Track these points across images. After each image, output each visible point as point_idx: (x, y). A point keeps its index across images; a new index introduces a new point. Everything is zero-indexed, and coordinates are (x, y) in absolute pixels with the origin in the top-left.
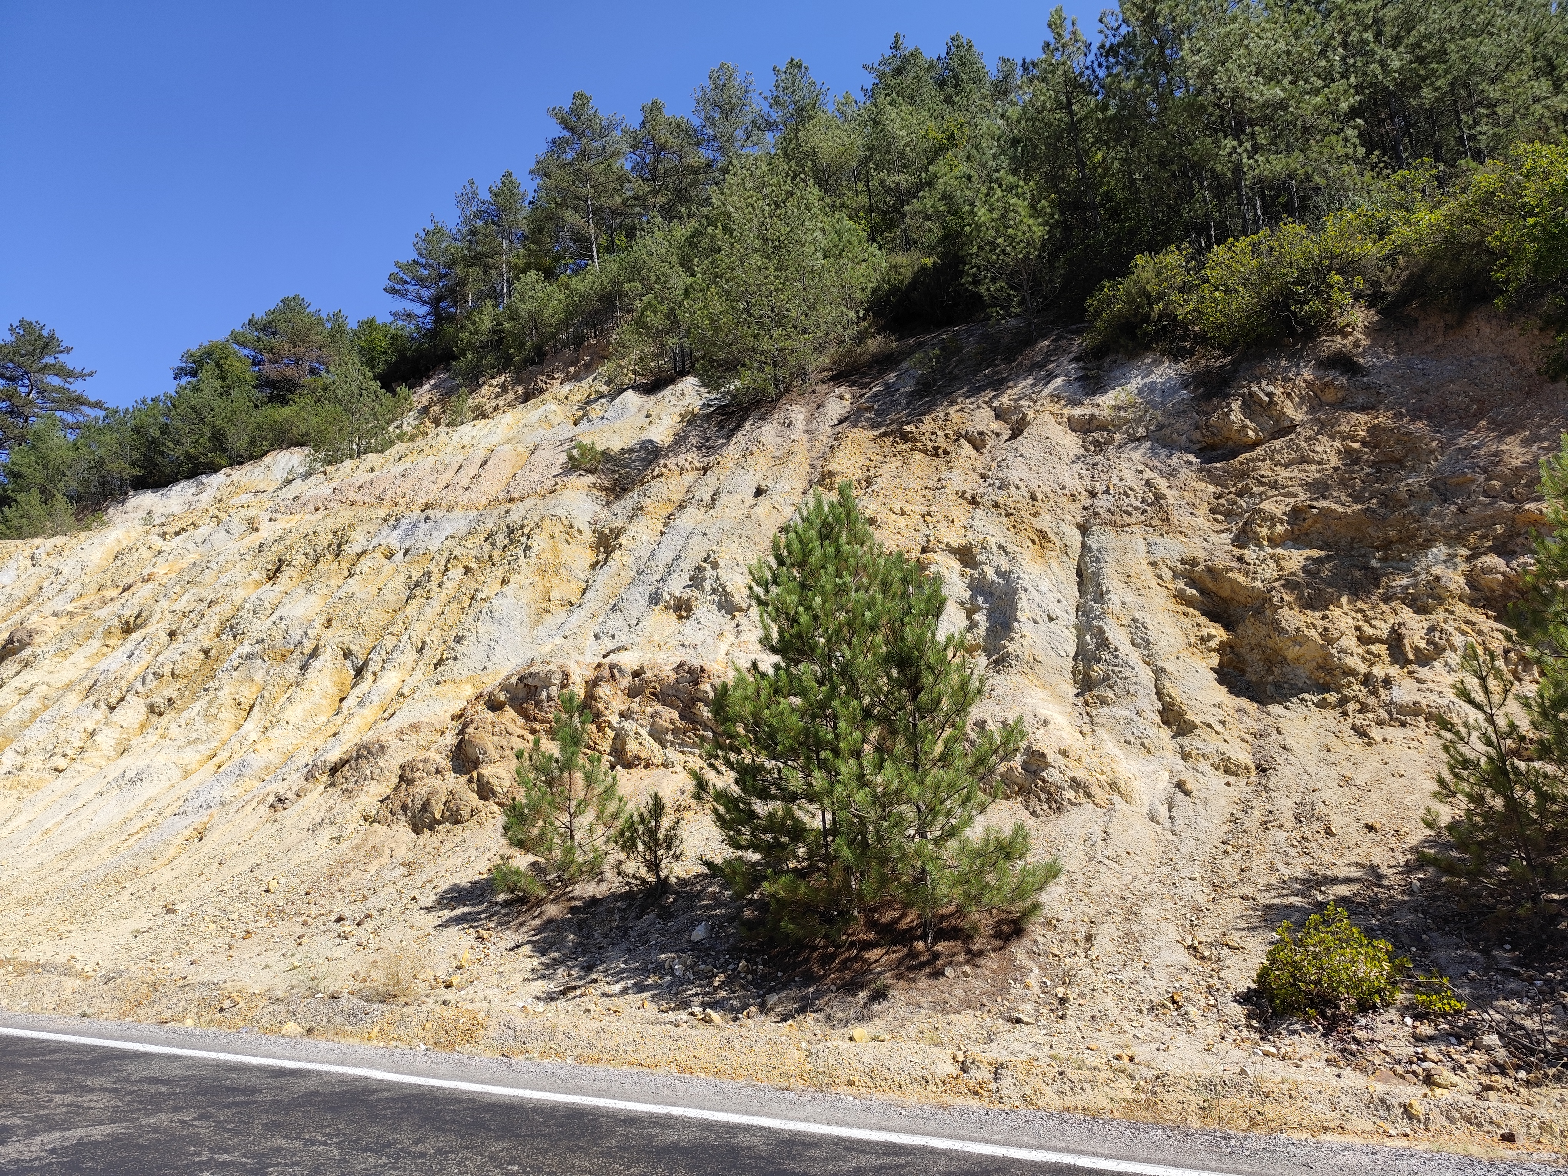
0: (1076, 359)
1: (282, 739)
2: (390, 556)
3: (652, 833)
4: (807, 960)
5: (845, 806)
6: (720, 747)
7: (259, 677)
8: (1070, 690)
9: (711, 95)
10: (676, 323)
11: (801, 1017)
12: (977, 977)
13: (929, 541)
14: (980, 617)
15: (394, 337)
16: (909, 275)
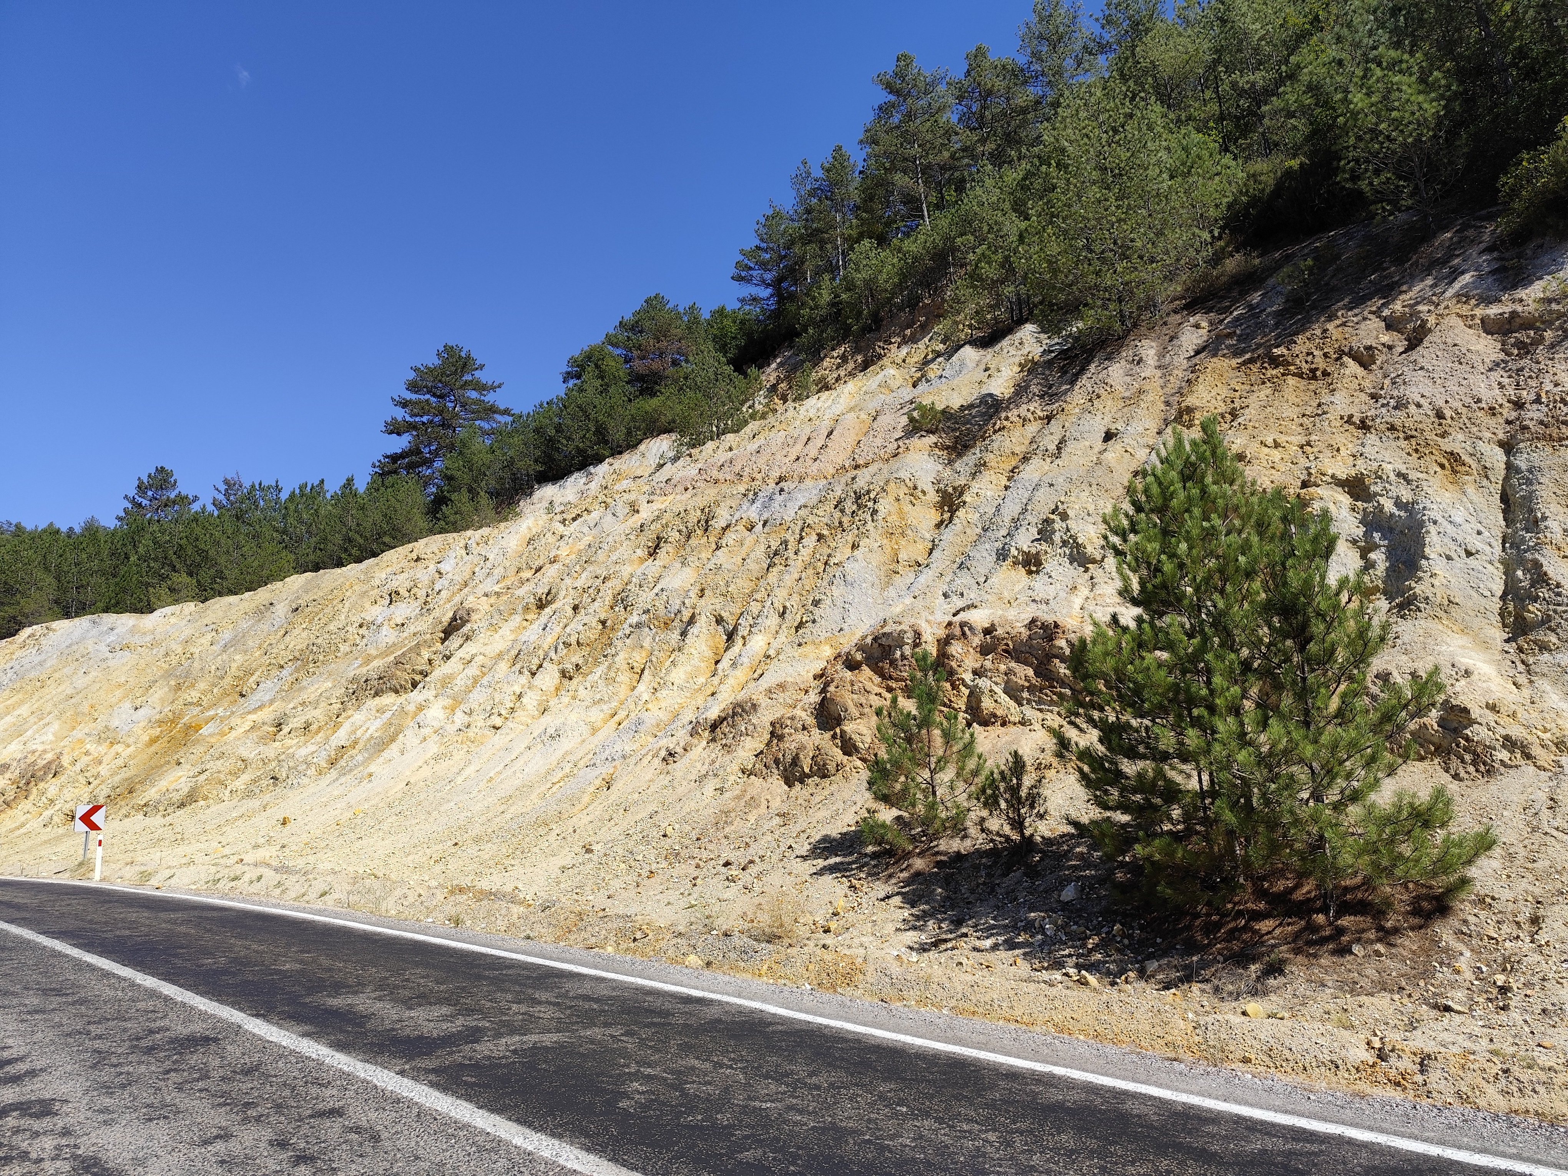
0: (1489, 250)
1: (669, 698)
2: (750, 528)
3: (1015, 791)
4: (1188, 928)
5: (1227, 766)
6: (1082, 704)
7: (647, 643)
8: (1498, 635)
9: (1037, 29)
10: (1012, 271)
11: (1186, 986)
12: (1392, 957)
13: (1310, 474)
14: (1378, 556)
15: (743, 322)
16: (1271, 182)
